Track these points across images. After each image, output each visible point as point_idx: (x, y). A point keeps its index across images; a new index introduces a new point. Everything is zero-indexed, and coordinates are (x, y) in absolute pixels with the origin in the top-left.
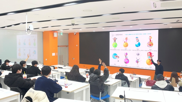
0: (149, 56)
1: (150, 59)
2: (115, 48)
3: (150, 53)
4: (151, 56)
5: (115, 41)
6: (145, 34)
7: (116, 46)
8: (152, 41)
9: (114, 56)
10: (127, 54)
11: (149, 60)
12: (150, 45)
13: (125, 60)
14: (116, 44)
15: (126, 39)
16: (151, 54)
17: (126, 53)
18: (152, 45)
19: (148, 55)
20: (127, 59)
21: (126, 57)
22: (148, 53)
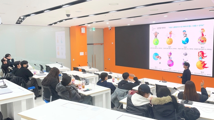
0: (200, 57)
1: (201, 61)
2: (156, 46)
3: (201, 53)
4: (204, 56)
5: (156, 37)
6: (196, 26)
7: (157, 43)
8: (204, 36)
9: (155, 56)
10: (171, 54)
11: (200, 63)
12: (202, 42)
13: (168, 61)
14: (158, 40)
15: (170, 34)
16: (203, 53)
17: (170, 52)
18: (205, 41)
19: (199, 55)
20: (171, 61)
21: (169, 58)
22: (199, 53)
